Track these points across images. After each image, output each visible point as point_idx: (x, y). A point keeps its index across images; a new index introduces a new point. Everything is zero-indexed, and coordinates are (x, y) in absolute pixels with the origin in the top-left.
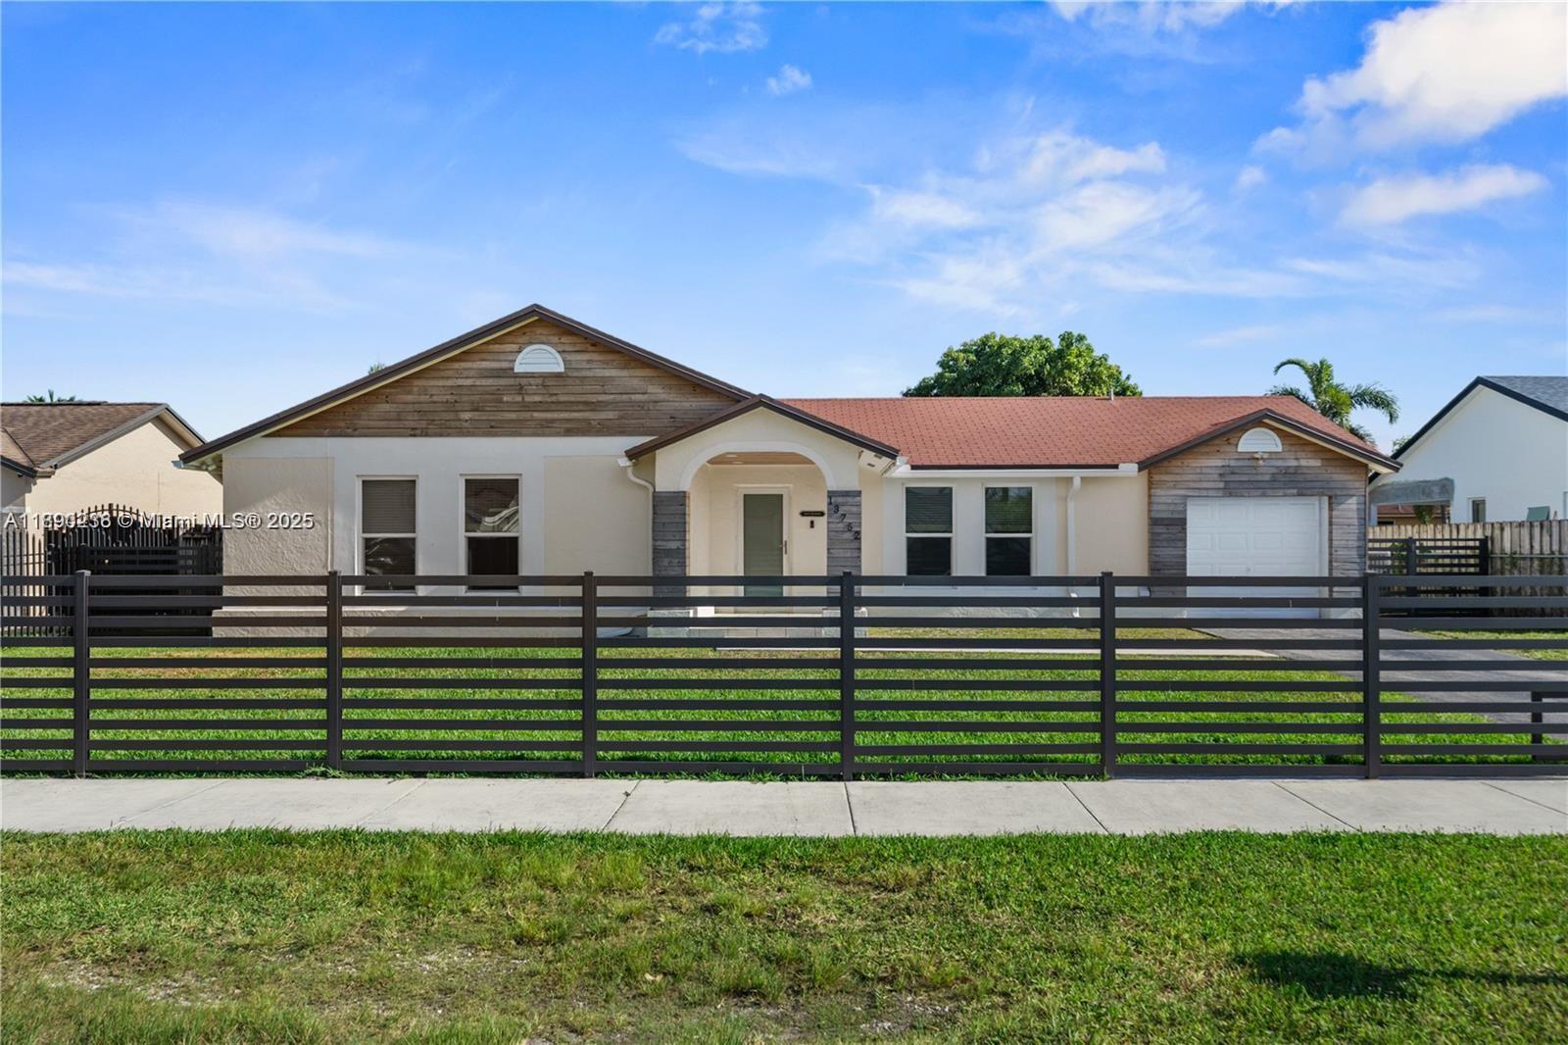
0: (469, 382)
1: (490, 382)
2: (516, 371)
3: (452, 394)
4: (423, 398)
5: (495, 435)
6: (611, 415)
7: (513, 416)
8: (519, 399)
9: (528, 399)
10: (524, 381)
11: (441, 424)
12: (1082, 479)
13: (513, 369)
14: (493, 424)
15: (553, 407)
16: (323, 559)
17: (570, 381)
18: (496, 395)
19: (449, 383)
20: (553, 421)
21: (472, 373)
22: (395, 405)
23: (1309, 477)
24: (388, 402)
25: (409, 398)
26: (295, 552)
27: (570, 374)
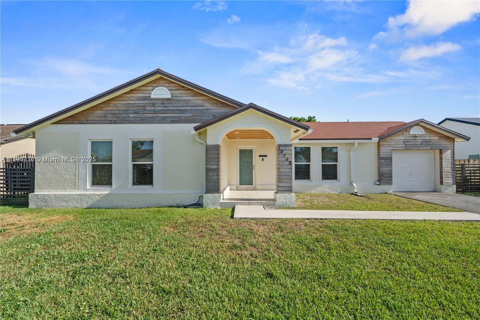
0: (133, 102)
1: (141, 102)
2: (152, 97)
3: (126, 107)
4: (115, 108)
5: (143, 123)
6: (189, 115)
7: (150, 115)
8: (153, 108)
9: (156, 108)
10: (155, 102)
11: (122, 119)
12: (358, 143)
13: (150, 97)
14: (142, 118)
15: (167, 112)
16: (75, 173)
17: (173, 102)
18: (144, 107)
19: (125, 102)
20: (166, 117)
21: (134, 99)
22: (103, 111)
23: (434, 143)
24: (101, 110)
25: (109, 108)
26: (63, 170)
27: (173, 99)
